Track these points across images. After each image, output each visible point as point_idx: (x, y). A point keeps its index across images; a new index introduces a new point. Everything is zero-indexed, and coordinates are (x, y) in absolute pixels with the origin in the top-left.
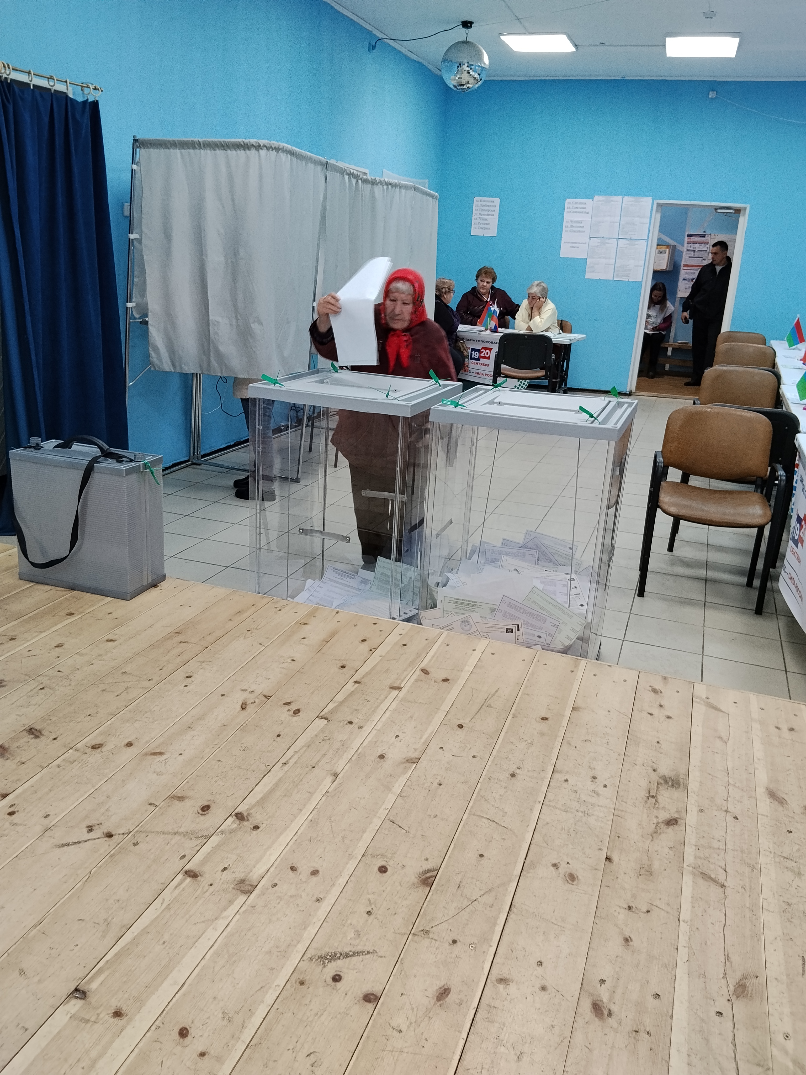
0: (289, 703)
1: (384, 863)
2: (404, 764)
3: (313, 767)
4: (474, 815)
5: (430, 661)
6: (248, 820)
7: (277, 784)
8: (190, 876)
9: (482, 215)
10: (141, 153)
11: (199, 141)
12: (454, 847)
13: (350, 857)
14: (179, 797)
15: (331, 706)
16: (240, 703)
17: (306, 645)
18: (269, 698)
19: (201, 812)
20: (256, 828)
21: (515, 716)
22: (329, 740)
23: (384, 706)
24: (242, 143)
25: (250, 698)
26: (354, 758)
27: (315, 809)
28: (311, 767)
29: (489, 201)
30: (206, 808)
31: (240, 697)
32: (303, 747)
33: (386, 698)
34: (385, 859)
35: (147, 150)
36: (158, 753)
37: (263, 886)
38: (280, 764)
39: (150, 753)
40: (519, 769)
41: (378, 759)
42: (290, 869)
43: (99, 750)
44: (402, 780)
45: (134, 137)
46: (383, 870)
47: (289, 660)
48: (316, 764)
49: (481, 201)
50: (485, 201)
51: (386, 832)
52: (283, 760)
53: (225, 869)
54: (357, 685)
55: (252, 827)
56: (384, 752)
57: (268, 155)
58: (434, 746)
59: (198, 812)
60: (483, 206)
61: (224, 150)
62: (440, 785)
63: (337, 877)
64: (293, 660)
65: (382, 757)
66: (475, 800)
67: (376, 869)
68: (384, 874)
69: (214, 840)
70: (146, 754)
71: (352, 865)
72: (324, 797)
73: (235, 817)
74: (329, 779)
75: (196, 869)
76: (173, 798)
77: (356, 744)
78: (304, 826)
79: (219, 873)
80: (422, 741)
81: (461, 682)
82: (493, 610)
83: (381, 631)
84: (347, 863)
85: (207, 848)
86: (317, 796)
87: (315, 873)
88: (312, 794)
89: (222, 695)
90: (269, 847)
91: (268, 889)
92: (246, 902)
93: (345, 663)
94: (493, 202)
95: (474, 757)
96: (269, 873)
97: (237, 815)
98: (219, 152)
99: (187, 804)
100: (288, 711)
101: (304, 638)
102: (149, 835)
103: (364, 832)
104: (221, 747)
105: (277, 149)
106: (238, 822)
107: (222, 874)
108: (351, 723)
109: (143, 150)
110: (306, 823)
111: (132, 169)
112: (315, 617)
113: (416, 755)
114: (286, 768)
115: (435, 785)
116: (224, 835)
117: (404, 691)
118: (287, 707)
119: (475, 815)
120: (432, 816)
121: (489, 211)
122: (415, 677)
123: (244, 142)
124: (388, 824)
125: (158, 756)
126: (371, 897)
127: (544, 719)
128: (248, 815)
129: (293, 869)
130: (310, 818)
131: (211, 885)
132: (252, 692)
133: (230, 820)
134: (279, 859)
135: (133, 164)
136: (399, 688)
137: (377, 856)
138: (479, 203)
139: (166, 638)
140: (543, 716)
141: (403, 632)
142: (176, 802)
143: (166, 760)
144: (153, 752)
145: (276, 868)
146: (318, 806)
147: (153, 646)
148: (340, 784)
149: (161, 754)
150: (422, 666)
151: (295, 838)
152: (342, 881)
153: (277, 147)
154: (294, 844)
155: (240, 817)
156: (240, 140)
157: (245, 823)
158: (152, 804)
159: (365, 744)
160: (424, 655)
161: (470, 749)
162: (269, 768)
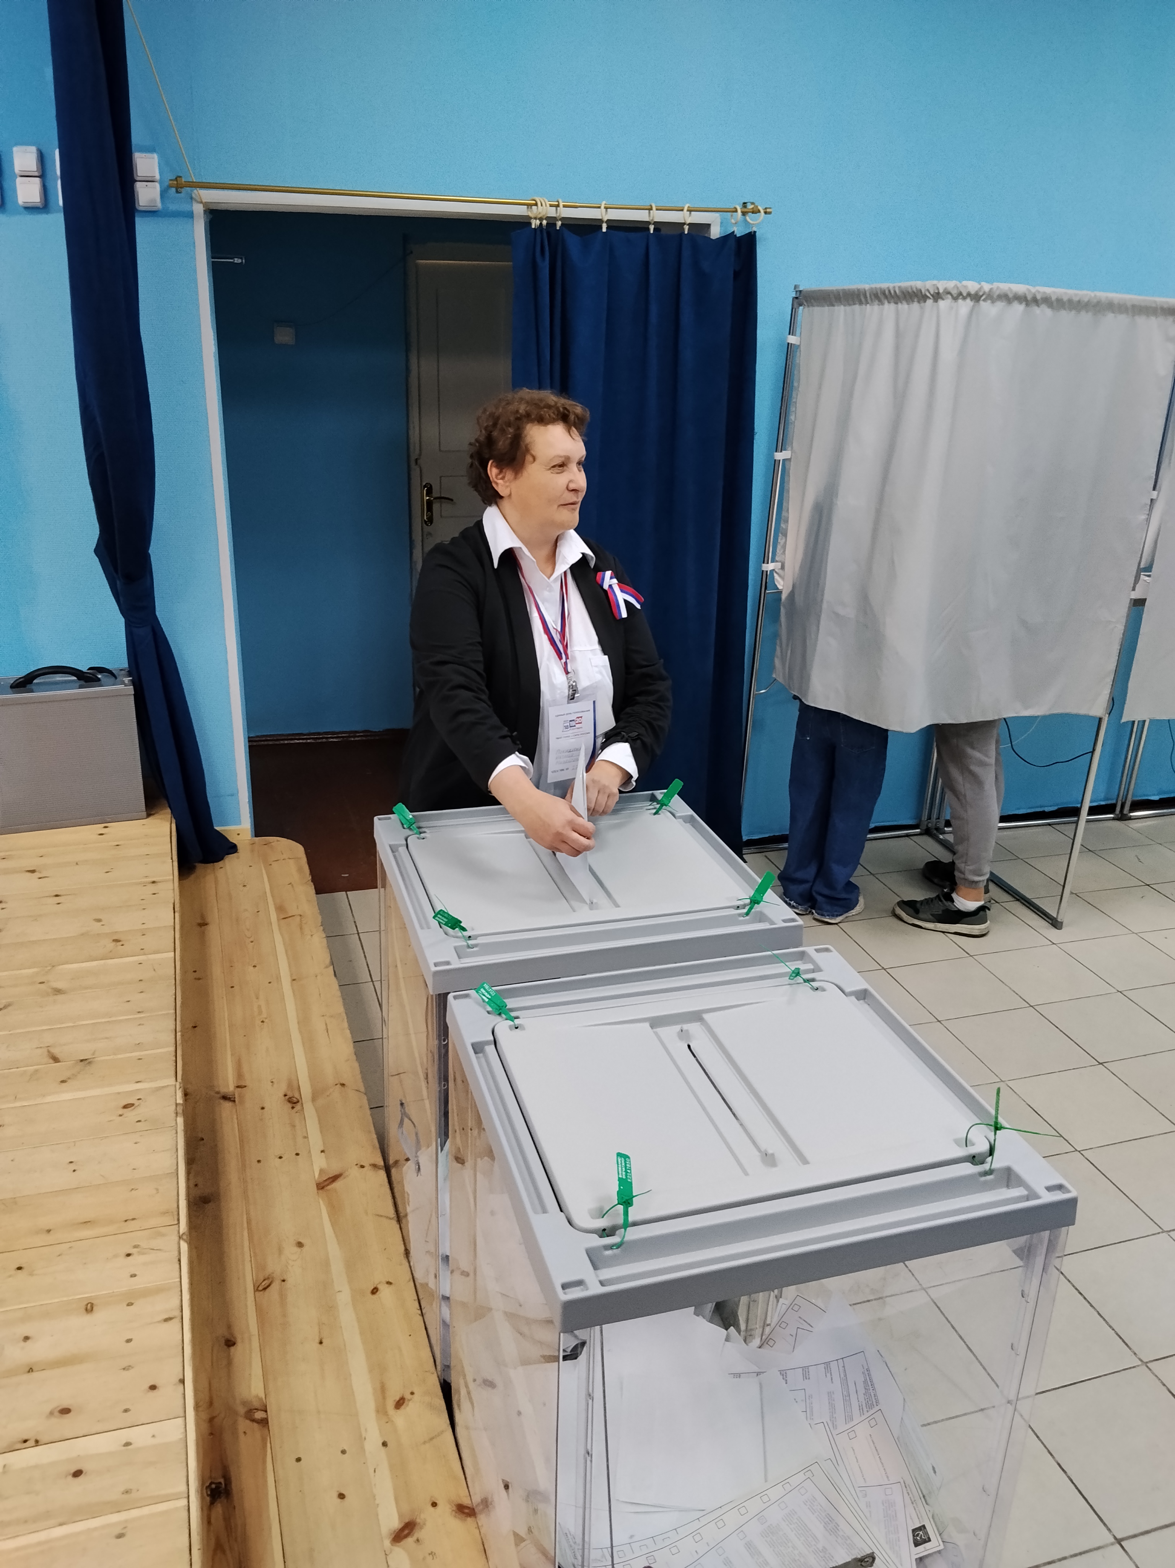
10: (804, 315)
35: (811, 308)
45: (796, 287)
57: (956, 309)
109: (806, 309)
111: (788, 344)
135: (789, 334)
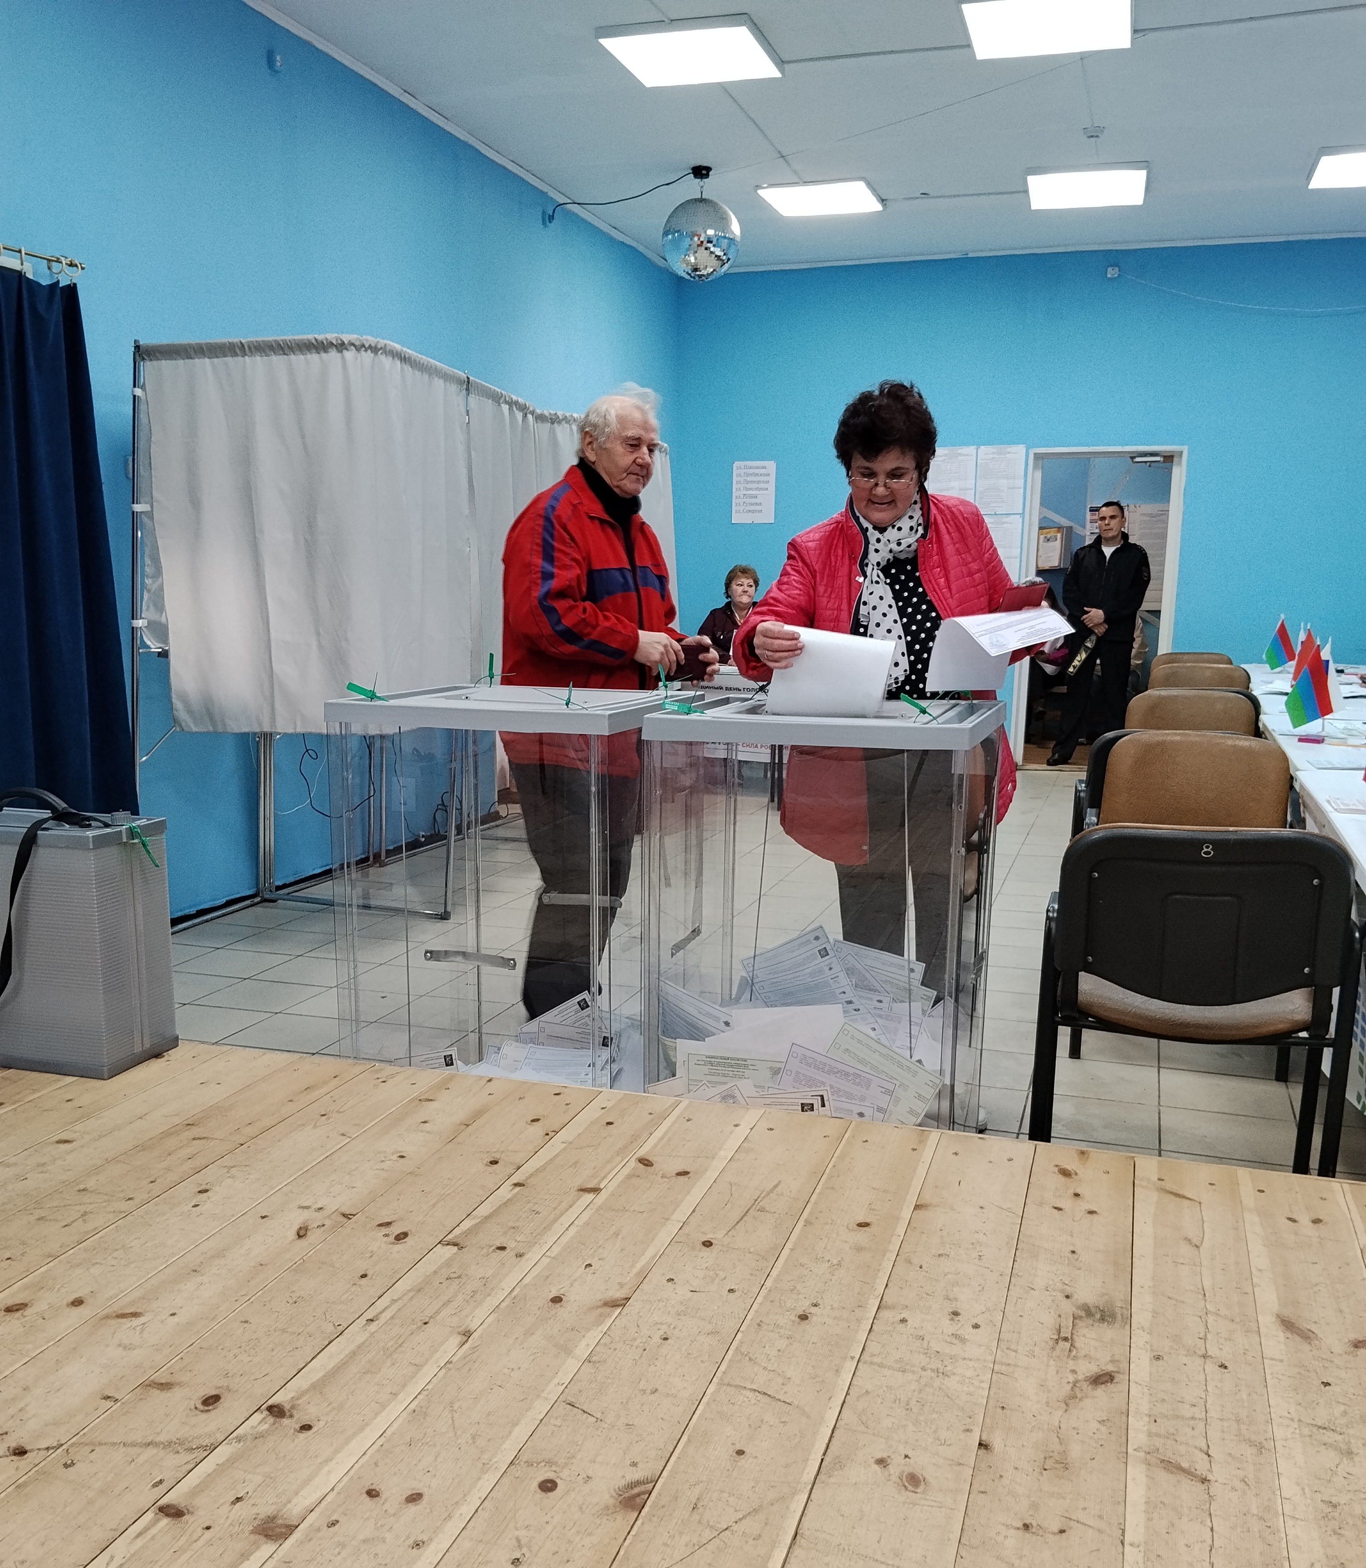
0: (388, 1224)
1: (551, 1475)
2: (599, 1309)
3: (426, 1323)
4: (729, 1385)
5: (656, 1146)
6: (291, 1416)
7: (354, 1354)
8: (167, 1515)
9: (747, 489)
10: (148, 368)
11: (241, 343)
12: (689, 1441)
13: (485, 1468)
14: (162, 1384)
15: (467, 1224)
16: (295, 1228)
17: (428, 1132)
18: (351, 1217)
19: (202, 1407)
20: (306, 1427)
21: (808, 1223)
22: (459, 1277)
23: (566, 1220)
24: (315, 343)
25: (315, 1219)
26: (504, 1305)
27: (423, 1392)
28: (420, 1324)
29: (758, 468)
30: (211, 1401)
31: (297, 1219)
32: (409, 1291)
33: (571, 1207)
34: (554, 1468)
35: (158, 361)
36: (131, 1313)
37: (311, 1525)
38: (362, 1321)
39: (114, 1314)
40: (815, 1305)
41: (550, 1303)
42: (365, 1495)
43: (18, 1314)
44: (593, 1337)
45: (135, 341)
46: (548, 1486)
47: (395, 1157)
48: (431, 1317)
49: (746, 467)
50: (751, 468)
51: (558, 1423)
52: (369, 1315)
53: (238, 1499)
54: (518, 1189)
55: (298, 1427)
56: (562, 1292)
57: (359, 359)
58: (657, 1278)
59: (196, 1408)
60: (748, 475)
61: (284, 354)
62: (666, 1339)
63: (457, 1503)
64: (402, 1157)
65: (557, 1300)
66: (730, 1361)
67: (535, 1484)
68: (550, 1494)
69: (223, 1453)
70: (107, 1317)
71: (488, 1481)
72: (443, 1371)
73: (266, 1413)
74: (456, 1340)
75: (182, 1504)
76: (150, 1385)
77: (508, 1283)
78: (400, 1420)
79: (227, 1507)
80: (635, 1270)
81: (712, 1175)
82: (776, 1072)
83: (567, 1104)
84: (479, 1479)
85: (207, 1466)
86: (430, 1370)
87: (414, 1498)
88: (419, 1367)
89: (263, 1217)
90: (328, 1460)
91: (319, 1530)
92: (275, 1555)
93: (497, 1156)
94: (764, 468)
95: (731, 1291)
96: (324, 1503)
97: (270, 1409)
98: (277, 360)
99: (177, 1394)
100: (386, 1235)
101: (425, 1122)
102: (98, 1449)
103: (515, 1424)
104: (251, 1300)
105: (374, 349)
106: (271, 1420)
107: (232, 1509)
108: (502, 1248)
109: (152, 363)
110: (404, 1414)
111: (134, 396)
112: (448, 1089)
113: (620, 1294)
114: (373, 1327)
115: (657, 1339)
116: (242, 1443)
117: (604, 1195)
118: (385, 1231)
119: (731, 1386)
120: (648, 1391)
121: (759, 482)
122: (626, 1171)
123: (316, 340)
124: (562, 1408)
125: (129, 1319)
126: (522, 1533)
127: (863, 1225)
128: (293, 1407)
129: (372, 1494)
130: (412, 1406)
131: (208, 1528)
132: (321, 1209)
133: (258, 1417)
134: (346, 1479)
135: (134, 387)
136: (596, 1190)
137: (538, 1464)
138: (742, 472)
139: (167, 1134)
140: (861, 1219)
141: (609, 1105)
142: (156, 1392)
143: (144, 1324)
144: (121, 1312)
145: (339, 1493)
146: (430, 1387)
147: (141, 1148)
148: (474, 1349)
149: (135, 1315)
150: (641, 1153)
151: (380, 1442)
152: (467, 1510)
153: (373, 345)
154: (378, 1451)
155: (276, 1411)
156: (310, 337)
157: (285, 1421)
158: (109, 1397)
159: (525, 1281)
160: (644, 1136)
161: (725, 1278)
162: (341, 1329)
